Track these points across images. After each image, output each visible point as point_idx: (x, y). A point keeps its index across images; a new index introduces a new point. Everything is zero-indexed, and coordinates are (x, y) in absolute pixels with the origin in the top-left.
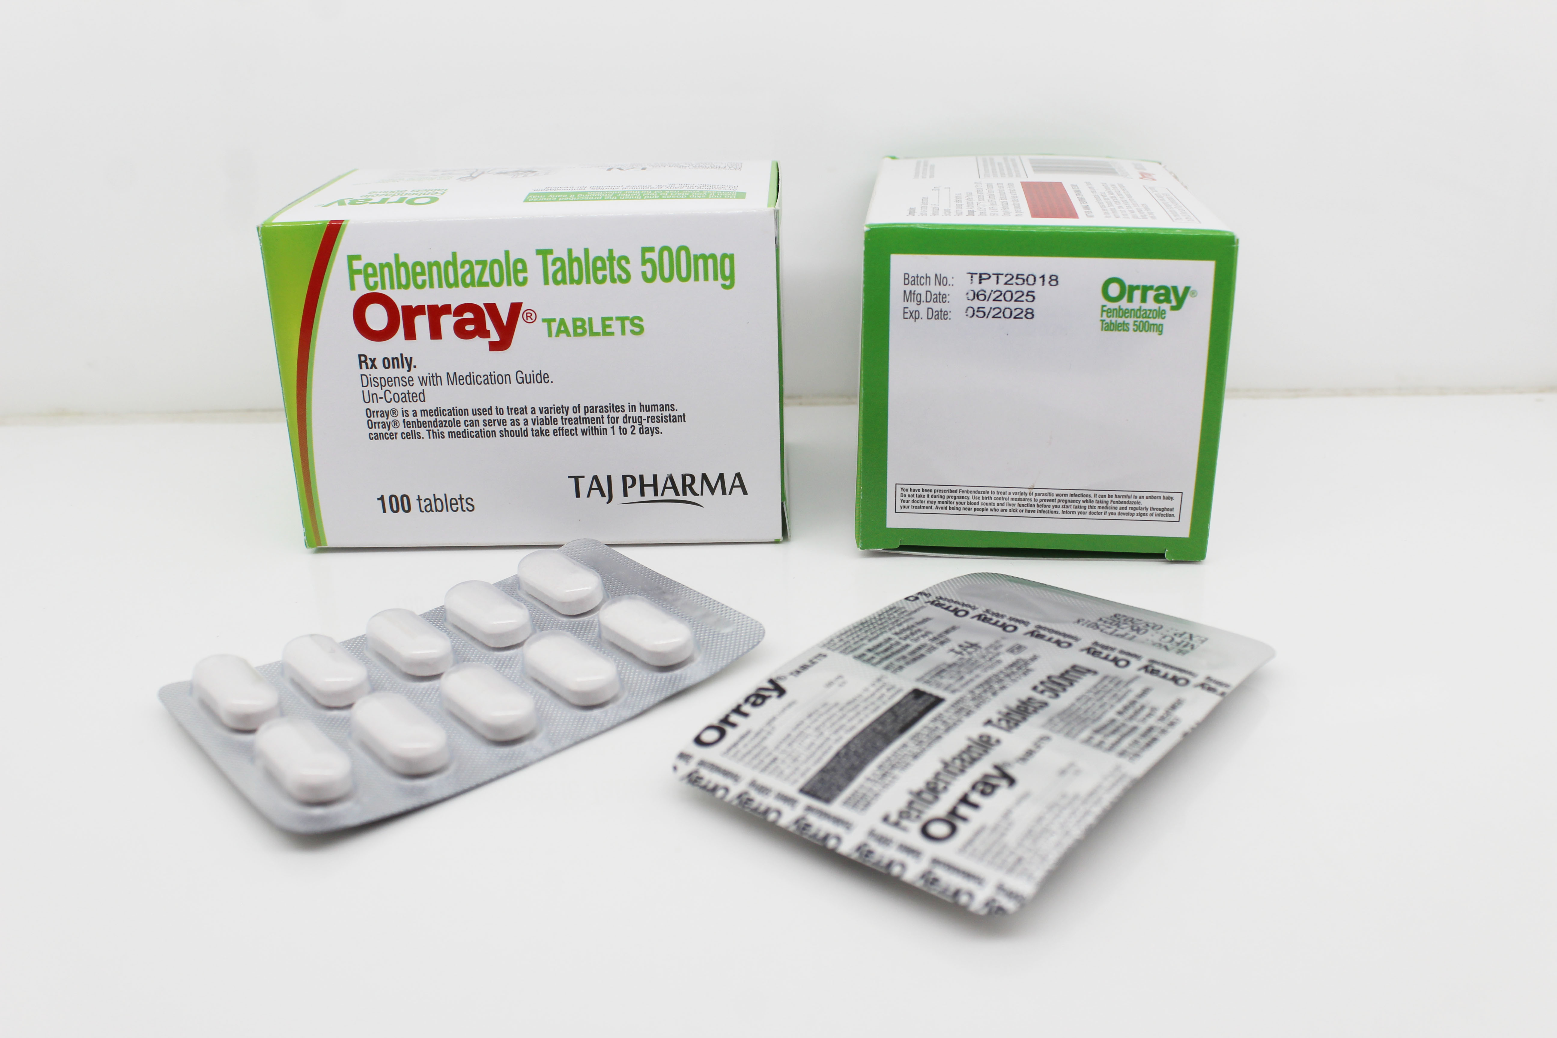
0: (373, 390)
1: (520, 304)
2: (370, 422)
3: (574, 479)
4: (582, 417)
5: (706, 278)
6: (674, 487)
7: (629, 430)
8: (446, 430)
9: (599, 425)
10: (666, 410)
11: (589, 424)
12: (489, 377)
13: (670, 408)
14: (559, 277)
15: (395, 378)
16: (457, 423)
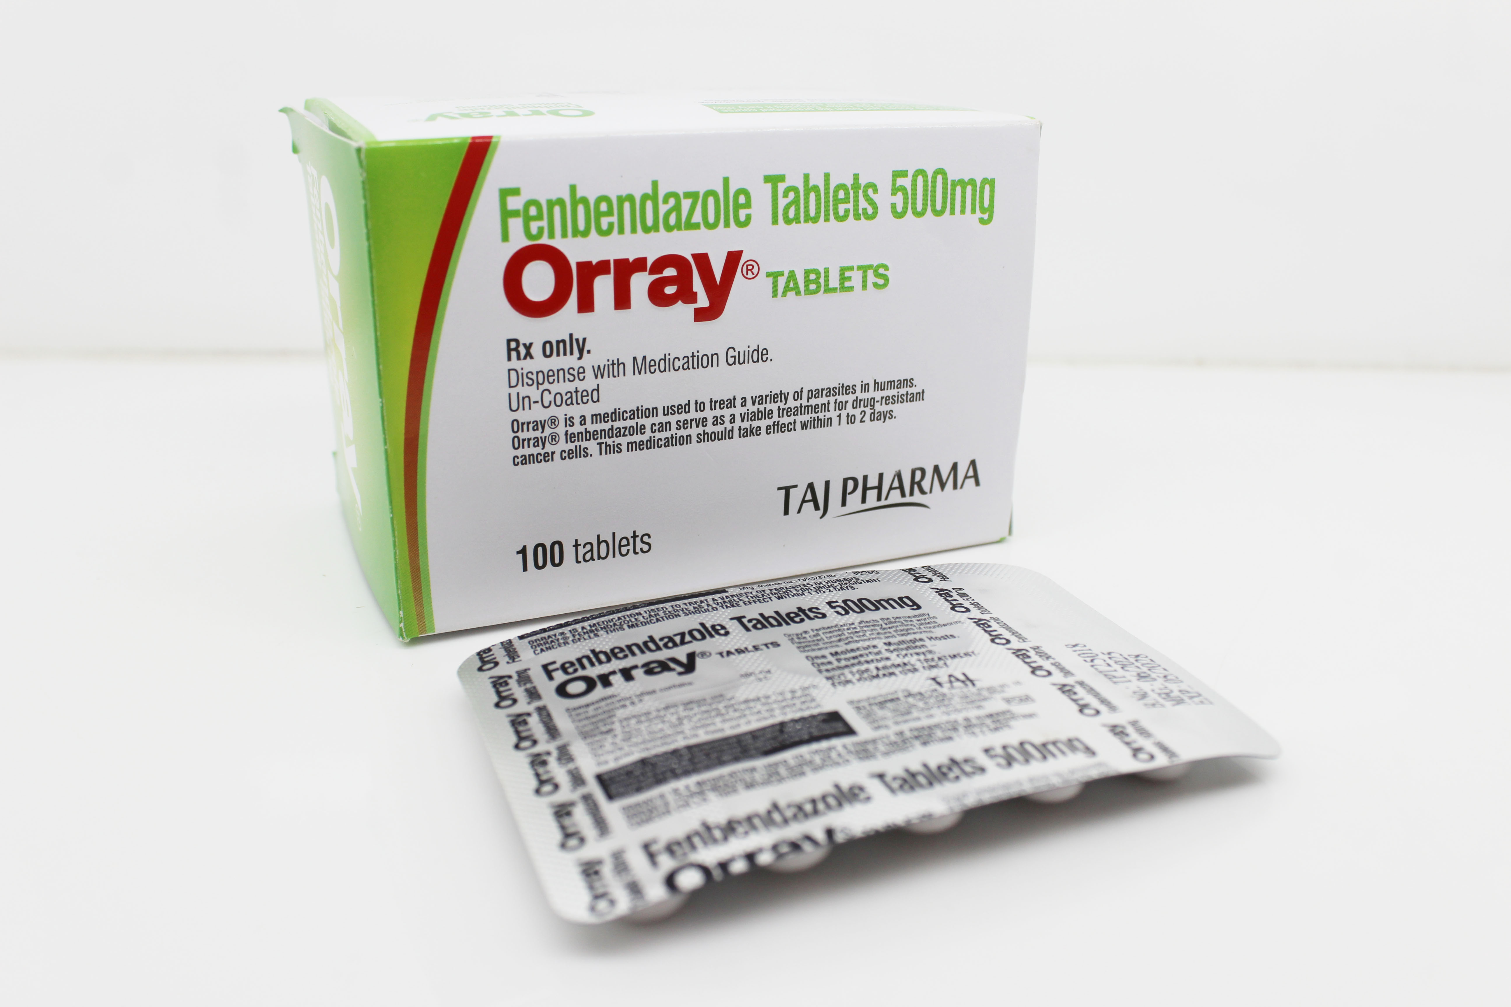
0: (524, 391)
1: (739, 254)
2: (516, 440)
3: (784, 491)
4: (803, 405)
6: (901, 487)
7: (859, 417)
8: (624, 441)
9: (823, 414)
10: (903, 387)
11: (812, 413)
12: (691, 359)
13: (909, 383)
14: (792, 214)
15: (558, 371)
16: (641, 429)
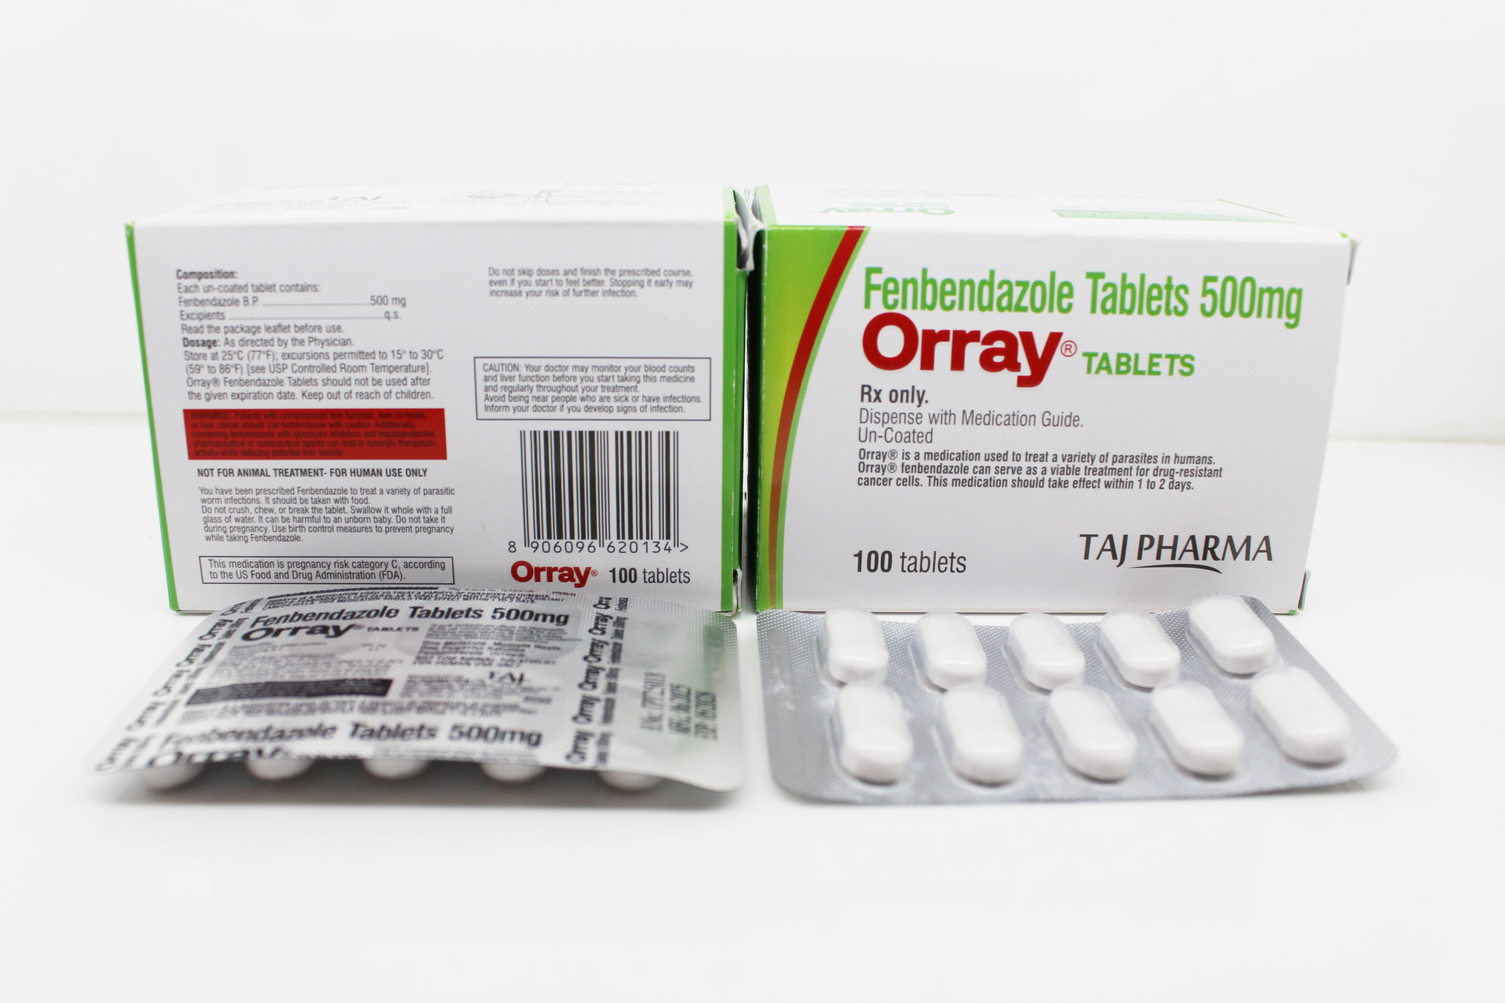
0: (872, 427)
1: (1060, 335)
2: (862, 465)
3: (1085, 538)
4: (1108, 467)
5: (1269, 315)
6: (1195, 550)
7: (1158, 484)
8: (950, 477)
9: (1126, 477)
10: (1202, 463)
11: (1115, 475)
12: (1011, 417)
13: (1208, 461)
14: (1109, 305)
15: (901, 414)
16: (965, 469)
